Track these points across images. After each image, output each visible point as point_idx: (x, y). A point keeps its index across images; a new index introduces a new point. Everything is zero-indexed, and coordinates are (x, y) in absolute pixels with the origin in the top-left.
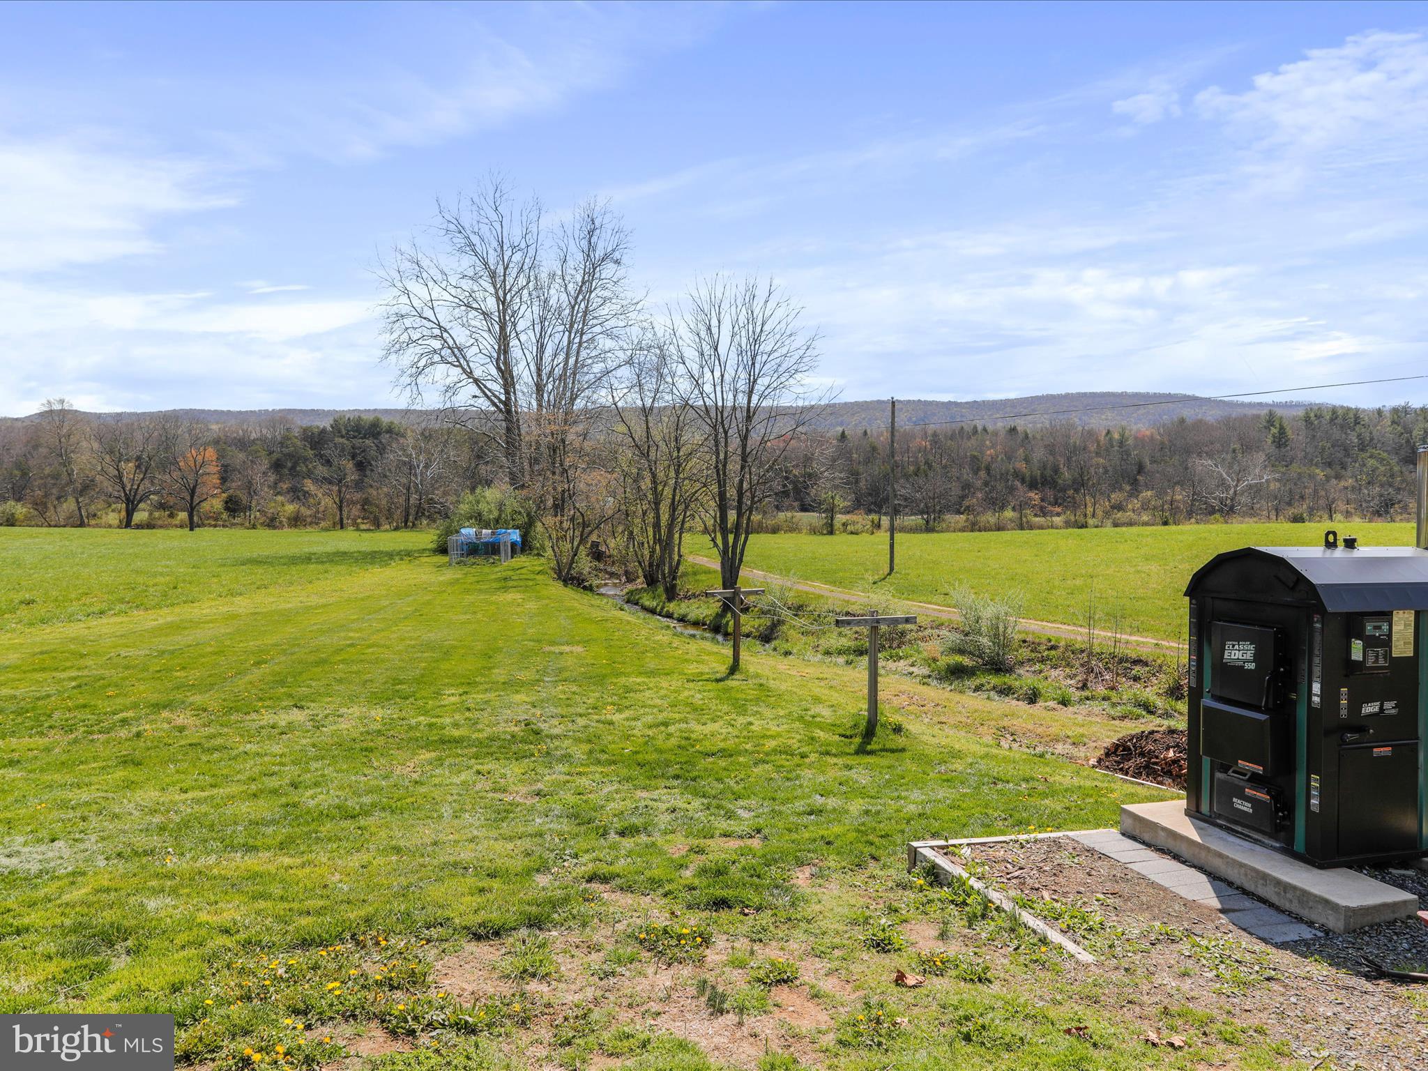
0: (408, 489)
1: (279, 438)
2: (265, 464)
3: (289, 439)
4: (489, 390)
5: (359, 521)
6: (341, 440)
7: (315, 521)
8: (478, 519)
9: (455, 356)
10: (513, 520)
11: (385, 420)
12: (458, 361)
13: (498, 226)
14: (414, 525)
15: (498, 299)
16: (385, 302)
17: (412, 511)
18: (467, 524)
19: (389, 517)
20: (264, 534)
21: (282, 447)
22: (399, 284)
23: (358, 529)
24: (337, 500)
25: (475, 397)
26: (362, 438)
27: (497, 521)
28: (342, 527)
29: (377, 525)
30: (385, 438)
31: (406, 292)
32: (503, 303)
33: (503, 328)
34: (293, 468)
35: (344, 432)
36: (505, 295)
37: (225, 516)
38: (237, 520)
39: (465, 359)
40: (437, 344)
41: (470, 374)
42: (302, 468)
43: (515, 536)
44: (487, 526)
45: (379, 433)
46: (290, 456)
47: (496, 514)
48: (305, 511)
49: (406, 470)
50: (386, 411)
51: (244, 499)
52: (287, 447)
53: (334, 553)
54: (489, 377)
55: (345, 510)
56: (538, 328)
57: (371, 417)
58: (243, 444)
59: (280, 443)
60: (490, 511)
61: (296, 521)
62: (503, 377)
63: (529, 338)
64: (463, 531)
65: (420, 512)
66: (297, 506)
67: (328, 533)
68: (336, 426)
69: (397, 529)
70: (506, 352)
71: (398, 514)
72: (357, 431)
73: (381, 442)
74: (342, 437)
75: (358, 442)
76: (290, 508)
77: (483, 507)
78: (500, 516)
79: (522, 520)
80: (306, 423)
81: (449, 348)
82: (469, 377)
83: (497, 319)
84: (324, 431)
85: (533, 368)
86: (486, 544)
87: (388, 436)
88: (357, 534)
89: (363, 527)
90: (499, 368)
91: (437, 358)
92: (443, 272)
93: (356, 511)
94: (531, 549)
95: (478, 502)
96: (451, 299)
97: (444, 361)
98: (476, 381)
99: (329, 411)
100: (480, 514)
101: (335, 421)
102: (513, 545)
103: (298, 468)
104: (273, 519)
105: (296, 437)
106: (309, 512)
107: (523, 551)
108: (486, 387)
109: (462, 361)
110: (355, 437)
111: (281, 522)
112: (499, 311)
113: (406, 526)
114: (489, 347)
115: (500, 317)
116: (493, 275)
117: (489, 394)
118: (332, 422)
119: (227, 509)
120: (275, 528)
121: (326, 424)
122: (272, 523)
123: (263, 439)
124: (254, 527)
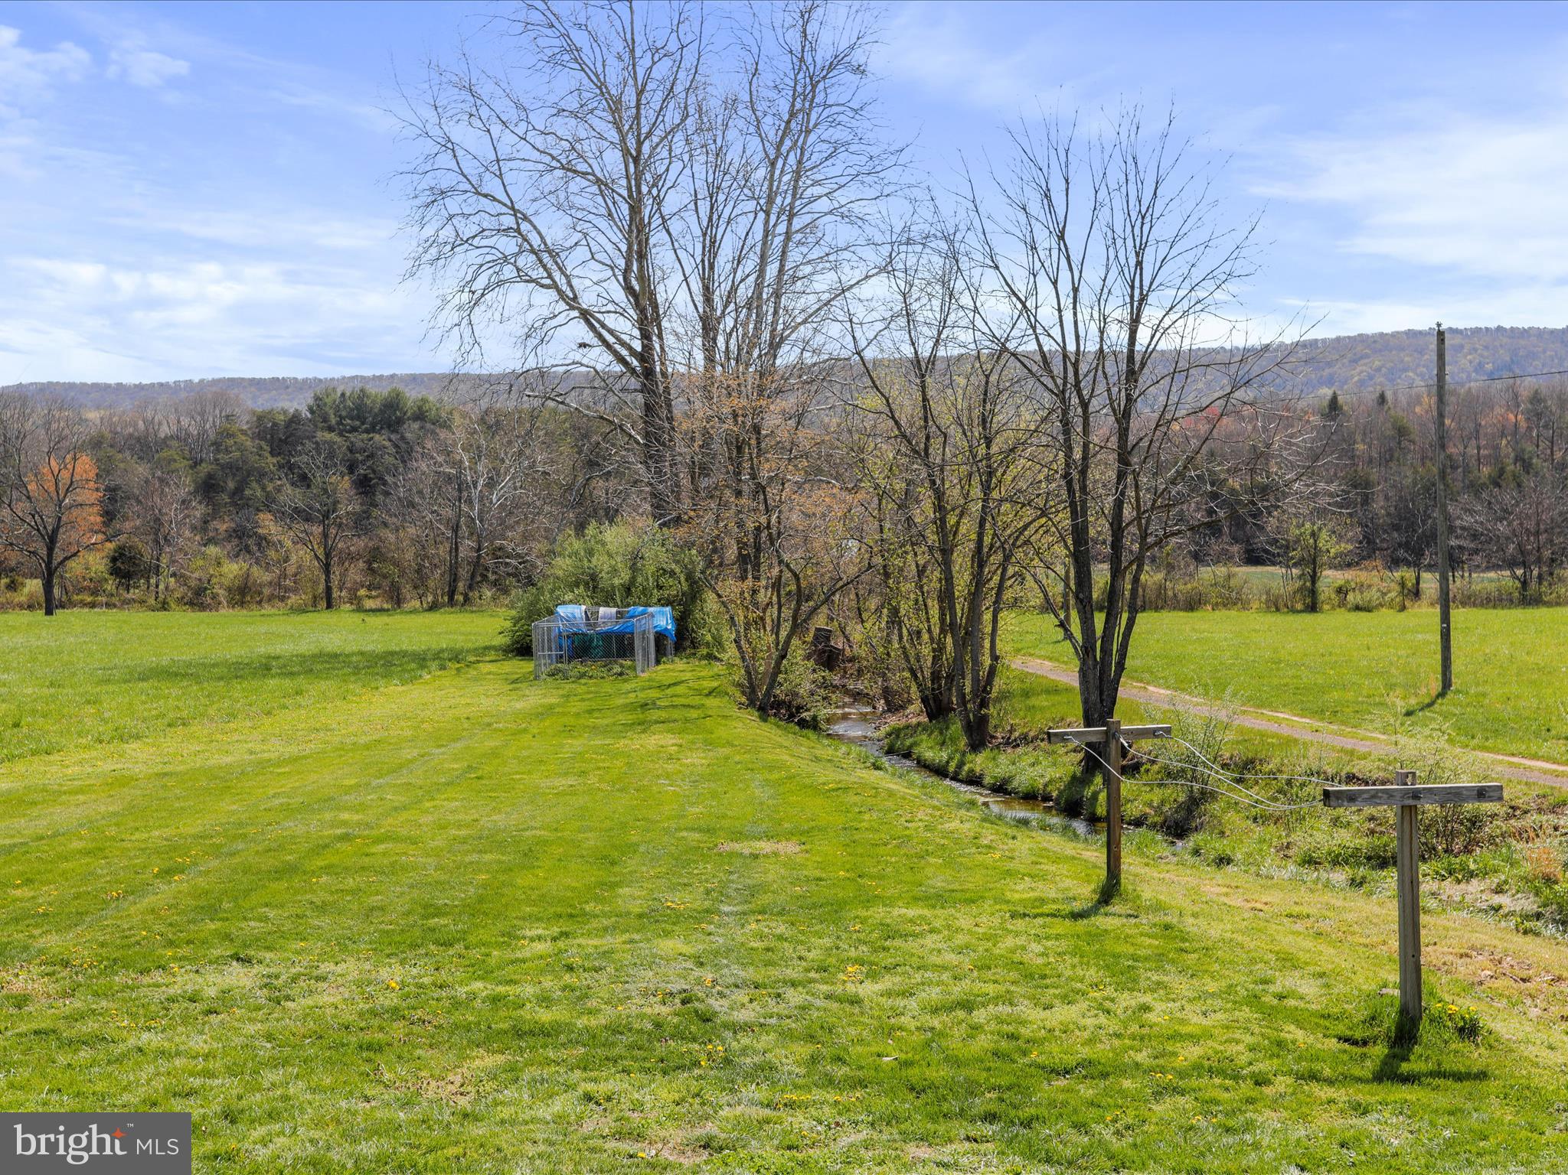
0: (456, 529)
1: (212, 436)
2: (184, 485)
3: (230, 436)
4: (611, 332)
5: (362, 592)
6: (328, 436)
7: (279, 594)
8: (592, 586)
9: (544, 267)
10: (660, 587)
11: (412, 395)
12: (550, 276)
14: (467, 599)
15: (626, 152)
16: (410, 168)
17: (464, 572)
18: (569, 596)
19: (420, 583)
20: (182, 619)
21: (218, 451)
22: (435, 132)
23: (360, 609)
24: (320, 552)
25: (583, 345)
26: (367, 431)
27: (628, 589)
28: (329, 606)
29: (397, 600)
30: (411, 430)
31: (449, 145)
32: (636, 160)
33: (635, 210)
34: (238, 491)
35: (333, 420)
36: (640, 144)
37: (110, 585)
38: (135, 593)
39: (563, 273)
40: (509, 245)
41: (572, 302)
42: (254, 491)
43: (663, 619)
44: (608, 600)
45: (400, 421)
46: (232, 468)
47: (625, 576)
48: (260, 575)
49: (451, 491)
50: (414, 379)
51: (147, 552)
52: (227, 451)
53: (314, 656)
54: (611, 307)
55: (336, 570)
56: (704, 207)
57: (385, 391)
58: (145, 446)
59: (214, 444)
60: (614, 571)
61: (243, 595)
62: (642, 311)
63: (688, 228)
64: (561, 610)
65: (479, 575)
66: (246, 566)
67: (304, 617)
68: (318, 408)
69: (433, 607)
70: (642, 256)
71: (436, 579)
72: (358, 418)
73: (403, 438)
74: (331, 429)
75: (359, 439)
76: (232, 569)
77: (600, 562)
78: (633, 579)
79: (677, 587)
80: (262, 404)
81: (533, 251)
82: (572, 308)
83: (625, 193)
84: (295, 419)
85: (696, 286)
86: (607, 636)
87: (416, 426)
88: (357, 618)
89: (369, 604)
90: (628, 289)
91: (509, 272)
92: (519, 106)
93: (355, 573)
94: (695, 645)
95: (590, 553)
96: (536, 155)
97: (523, 277)
98: (586, 315)
99: (305, 381)
100: (594, 577)
101: (317, 398)
102: (660, 637)
103: (247, 492)
104: (200, 592)
105: (243, 432)
106: (267, 577)
107: (679, 648)
108: (603, 326)
109: (557, 275)
110: (354, 429)
111: (214, 597)
112: (627, 177)
113: (452, 602)
114: (609, 247)
115: (629, 189)
116: (615, 107)
117: (611, 339)
118: (311, 402)
119: (115, 572)
120: (203, 607)
121: (299, 405)
122: (198, 599)
123: (182, 437)
124: (164, 606)
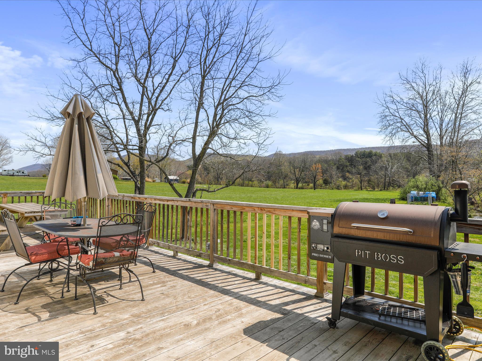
0: (385, 176)
1: (338, 159)
2: (335, 168)
3: (341, 159)
4: (421, 140)
5: (367, 187)
6: (358, 159)
7: (352, 187)
8: (417, 188)
9: (407, 128)
10: (432, 188)
11: (374, 151)
12: (408, 130)
13: (423, 78)
14: (387, 189)
15: (424, 105)
16: (380, 112)
17: (387, 184)
18: (413, 189)
19: (378, 186)
20: (336, 191)
21: (339, 162)
22: (385, 105)
23: (367, 190)
24: (360, 180)
25: (414, 142)
26: (365, 158)
27: (425, 189)
28: (361, 189)
29: (374, 189)
30: (374, 158)
31: (388, 108)
32: (426, 107)
33: (426, 116)
34: (342, 169)
35: (359, 156)
36: (427, 103)
37: (324, 185)
38: (327, 187)
39: (411, 129)
40: (399, 125)
41: (412, 134)
42: (345, 169)
43: (434, 194)
44: (421, 190)
45: (372, 156)
46: (341, 165)
47: (425, 186)
48: (349, 184)
49: (384, 169)
50: (373, 148)
51: (329, 180)
52: (340, 162)
53: (363, 199)
54: (420, 135)
55: (363, 183)
56: (440, 114)
57: (369, 150)
58: (326, 161)
59: (338, 161)
60: (422, 185)
61: (346, 187)
62: (426, 134)
63: (437, 119)
64: (412, 192)
65: (389, 184)
66: (346, 182)
67: (357, 192)
68: (356, 154)
69: (381, 190)
70: (427, 125)
71: (381, 185)
72: (364, 156)
73: (372, 159)
74: (359, 158)
75: (364, 159)
76: (344, 183)
77: (419, 183)
78: (426, 187)
79: (436, 188)
80: (345, 153)
81: (405, 125)
82: (412, 135)
83: (423, 113)
84: (352, 156)
85: (439, 130)
86: (421, 197)
87: (375, 157)
88: (367, 192)
89: (369, 189)
90: (424, 131)
91: (399, 130)
92: (401, 99)
93: (366, 184)
94: (440, 199)
95: (417, 181)
96: (405, 107)
97: (402, 130)
98: (415, 137)
99: (353, 149)
100: (417, 186)
101: (356, 152)
102: (433, 197)
103: (344, 169)
104: (338, 187)
105: (343, 159)
106: (350, 184)
107: (437, 200)
108: (419, 139)
110: (363, 158)
111: (341, 187)
112: (424, 110)
113: (384, 189)
114: (420, 124)
115: (424, 112)
116: (422, 97)
117: (420, 141)
118: (355, 153)
119: (324, 183)
120: (339, 189)
121: (353, 153)
122: (338, 188)
123: (333, 160)
124: (333, 189)
